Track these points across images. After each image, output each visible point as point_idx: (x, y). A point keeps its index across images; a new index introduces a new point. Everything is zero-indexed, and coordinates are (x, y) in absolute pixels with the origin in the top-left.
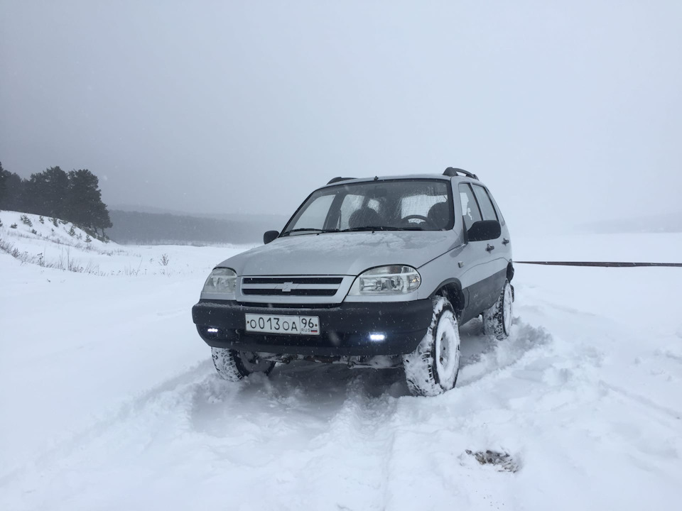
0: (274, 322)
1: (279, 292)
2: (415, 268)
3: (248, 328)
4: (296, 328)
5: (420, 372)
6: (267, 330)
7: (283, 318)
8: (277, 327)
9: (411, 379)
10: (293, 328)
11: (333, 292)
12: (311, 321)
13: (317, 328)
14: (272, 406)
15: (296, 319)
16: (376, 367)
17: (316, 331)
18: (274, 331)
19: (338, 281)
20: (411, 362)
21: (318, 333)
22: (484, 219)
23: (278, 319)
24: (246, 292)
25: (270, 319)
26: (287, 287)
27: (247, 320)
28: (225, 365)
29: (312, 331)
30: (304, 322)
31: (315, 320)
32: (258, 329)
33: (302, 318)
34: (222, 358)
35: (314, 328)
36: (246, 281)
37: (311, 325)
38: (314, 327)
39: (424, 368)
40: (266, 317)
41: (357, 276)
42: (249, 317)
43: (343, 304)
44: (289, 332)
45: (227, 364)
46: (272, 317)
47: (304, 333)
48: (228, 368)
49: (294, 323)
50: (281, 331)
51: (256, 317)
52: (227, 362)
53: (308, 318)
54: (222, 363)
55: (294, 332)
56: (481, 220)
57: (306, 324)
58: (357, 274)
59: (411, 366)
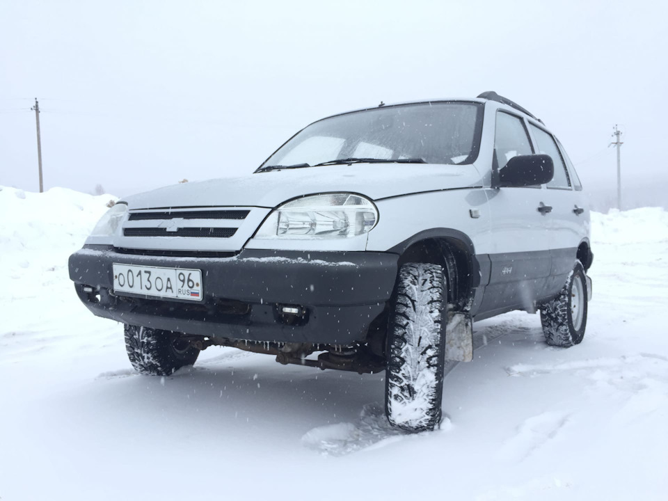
0: (145, 278)
2: (371, 200)
3: (117, 287)
4: (171, 288)
6: (137, 289)
7: (155, 272)
8: (149, 287)
10: (167, 288)
11: (229, 232)
12: (190, 278)
13: (199, 289)
15: (171, 273)
17: (196, 294)
18: (145, 292)
19: (242, 214)
21: (199, 298)
22: (537, 153)
23: (149, 272)
24: (127, 232)
25: (140, 273)
27: (115, 274)
29: (192, 294)
30: (182, 277)
31: (196, 276)
32: (127, 288)
33: (179, 271)
35: (195, 289)
36: (134, 216)
37: (191, 284)
38: (195, 287)
40: (136, 270)
41: (273, 209)
42: (118, 269)
43: (242, 252)
44: (163, 294)
46: (143, 268)
47: (181, 297)
49: (169, 280)
50: (153, 292)
51: (125, 269)
53: (186, 272)
55: (169, 294)
56: (528, 153)
57: (184, 281)
58: (274, 206)
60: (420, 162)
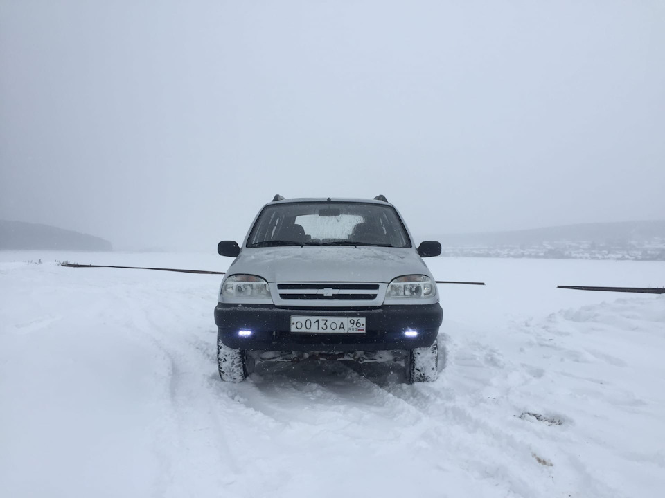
0: (322, 323)
1: (321, 297)
3: (293, 329)
4: (343, 328)
5: (429, 361)
6: (314, 329)
7: (331, 319)
8: (325, 327)
9: (420, 368)
10: (340, 328)
11: (374, 296)
12: (359, 321)
13: (364, 327)
14: (312, 399)
15: (345, 320)
16: (379, 360)
17: (363, 330)
18: (321, 331)
19: (376, 287)
20: (422, 354)
21: (364, 332)
23: (326, 320)
24: (283, 296)
25: (318, 321)
26: (329, 292)
27: (292, 322)
28: (234, 367)
29: (359, 330)
30: (352, 322)
31: (363, 320)
32: (304, 330)
33: (350, 319)
34: (231, 361)
35: (361, 327)
36: (281, 287)
37: (358, 325)
39: (432, 358)
40: (313, 319)
41: (389, 284)
42: (294, 319)
43: (383, 307)
44: (337, 331)
45: (236, 366)
46: (320, 318)
47: (351, 332)
48: (236, 369)
49: (342, 323)
50: (329, 331)
51: (303, 319)
52: (236, 364)
53: (356, 319)
54: (230, 365)
55: (342, 331)
57: (353, 324)
58: (388, 282)
59: (421, 358)
60: (390, 246)
